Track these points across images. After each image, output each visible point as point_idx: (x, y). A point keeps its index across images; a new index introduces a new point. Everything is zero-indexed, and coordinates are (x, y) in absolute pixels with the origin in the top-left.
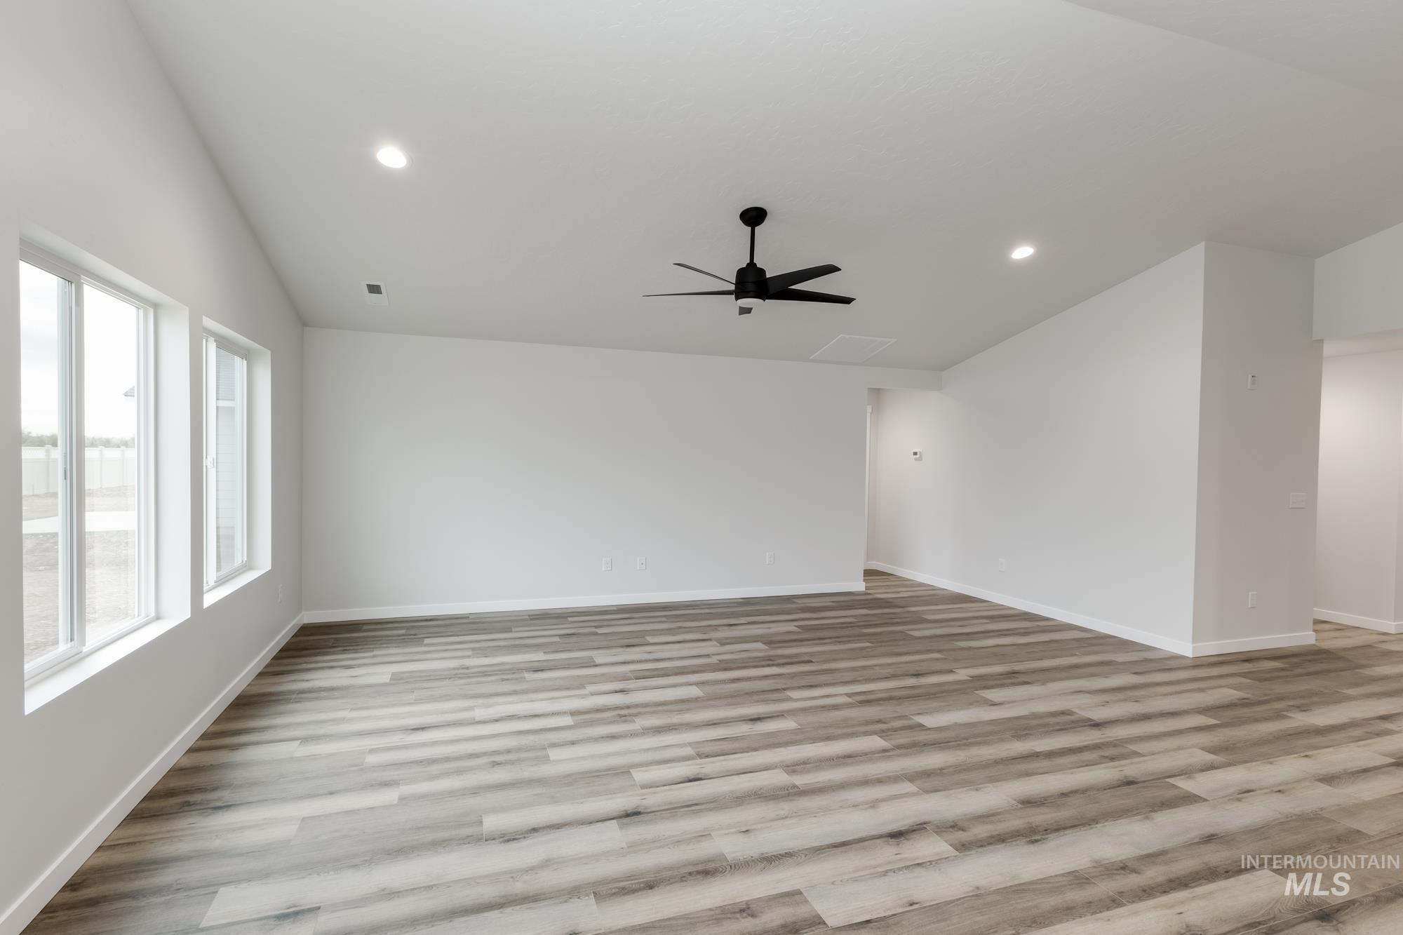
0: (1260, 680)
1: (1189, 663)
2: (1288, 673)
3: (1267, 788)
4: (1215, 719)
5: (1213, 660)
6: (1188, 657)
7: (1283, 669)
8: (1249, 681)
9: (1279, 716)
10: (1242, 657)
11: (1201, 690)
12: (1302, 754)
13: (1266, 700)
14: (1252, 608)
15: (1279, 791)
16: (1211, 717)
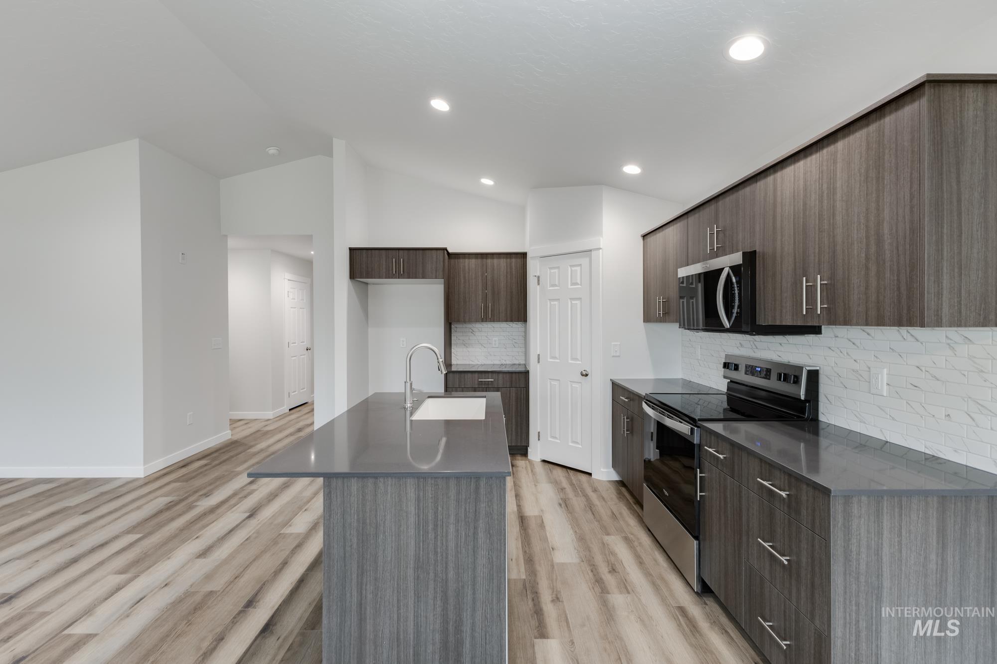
0: (187, 481)
1: (141, 483)
2: (210, 466)
3: (157, 587)
4: (139, 533)
5: (159, 474)
6: (140, 478)
7: (206, 465)
8: (179, 484)
9: (191, 507)
10: (181, 464)
11: (138, 508)
12: (194, 538)
13: (185, 498)
14: (189, 425)
15: (166, 585)
16: (136, 533)
